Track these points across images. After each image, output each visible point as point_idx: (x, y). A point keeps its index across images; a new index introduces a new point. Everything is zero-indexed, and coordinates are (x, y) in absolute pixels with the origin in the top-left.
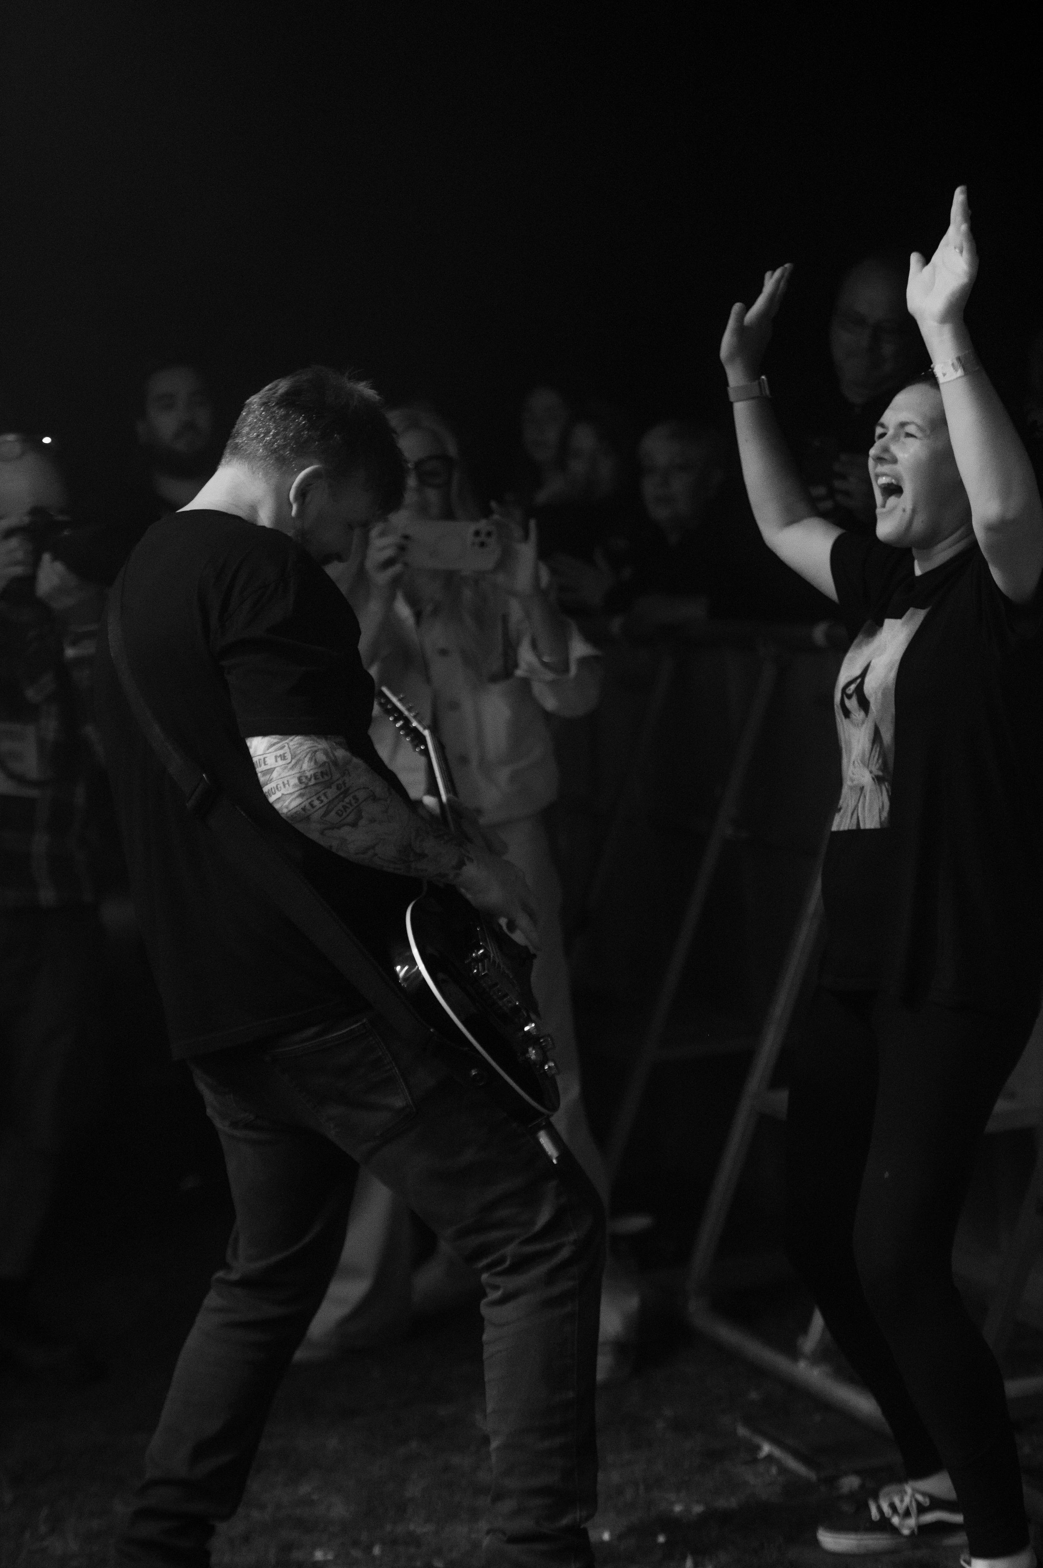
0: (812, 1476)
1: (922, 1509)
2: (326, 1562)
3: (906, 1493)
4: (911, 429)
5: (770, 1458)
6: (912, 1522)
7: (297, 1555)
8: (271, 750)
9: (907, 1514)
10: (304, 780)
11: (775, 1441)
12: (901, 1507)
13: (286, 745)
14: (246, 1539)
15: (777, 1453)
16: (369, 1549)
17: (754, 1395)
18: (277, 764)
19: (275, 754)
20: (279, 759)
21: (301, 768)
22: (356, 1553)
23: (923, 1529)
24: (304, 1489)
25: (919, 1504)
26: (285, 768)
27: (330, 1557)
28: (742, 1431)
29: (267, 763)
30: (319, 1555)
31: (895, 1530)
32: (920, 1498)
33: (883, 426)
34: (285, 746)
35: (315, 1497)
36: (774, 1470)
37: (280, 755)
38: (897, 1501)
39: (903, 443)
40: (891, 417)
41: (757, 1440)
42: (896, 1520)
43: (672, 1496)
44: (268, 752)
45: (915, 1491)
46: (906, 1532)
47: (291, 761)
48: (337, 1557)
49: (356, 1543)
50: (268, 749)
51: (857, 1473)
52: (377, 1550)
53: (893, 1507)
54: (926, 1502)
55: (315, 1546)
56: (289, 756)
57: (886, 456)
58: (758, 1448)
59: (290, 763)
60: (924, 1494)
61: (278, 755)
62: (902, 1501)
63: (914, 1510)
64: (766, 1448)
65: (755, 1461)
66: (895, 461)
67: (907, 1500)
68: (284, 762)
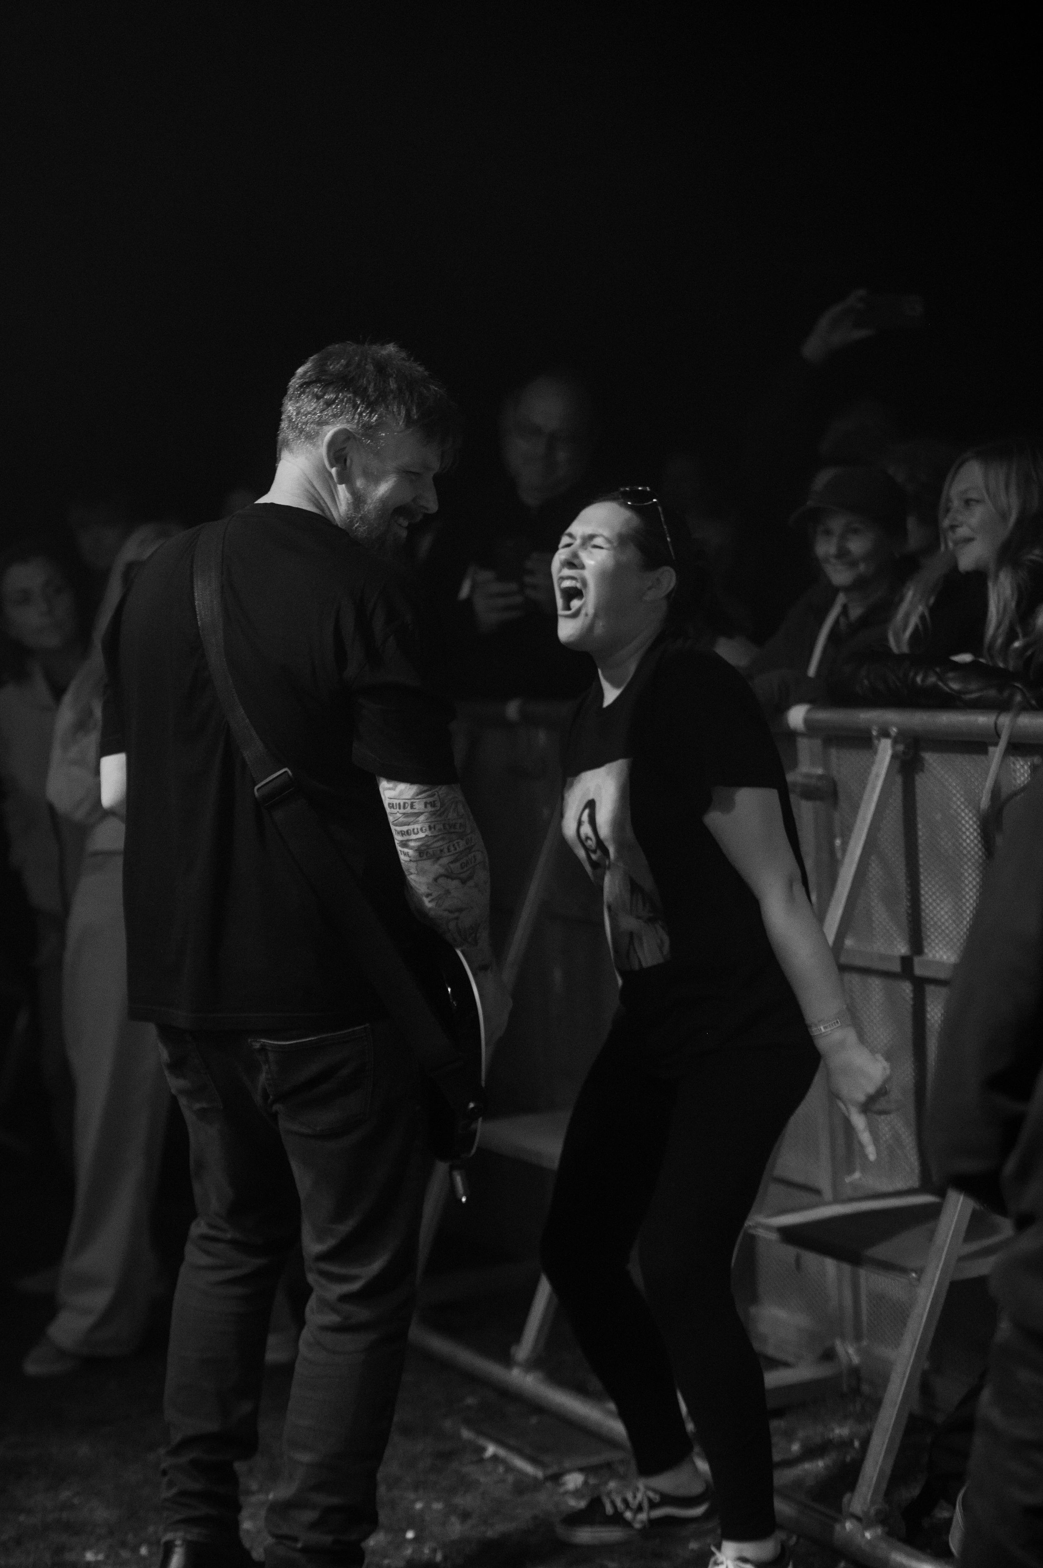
0: (540, 1474)
1: (653, 1505)
2: (97, 1563)
3: (637, 1489)
4: (598, 541)
5: (495, 1458)
6: (643, 1516)
7: (70, 1557)
8: (420, 797)
9: (640, 1509)
10: (447, 827)
11: (499, 1442)
12: (634, 1504)
13: (436, 793)
14: (18, 1542)
15: (502, 1453)
16: (135, 1549)
17: (470, 1401)
18: (426, 810)
19: (424, 800)
20: (428, 806)
21: (447, 816)
22: (125, 1554)
23: (653, 1523)
24: (65, 1495)
25: (650, 1500)
26: (434, 814)
27: (101, 1557)
28: (466, 1434)
29: (414, 807)
30: (90, 1556)
31: (628, 1524)
32: (651, 1494)
33: (571, 535)
34: (435, 795)
35: (76, 1501)
36: (501, 1469)
37: (431, 802)
38: (629, 1497)
39: (591, 553)
40: (579, 528)
41: (482, 1441)
42: (628, 1515)
43: (412, 1496)
44: (416, 798)
45: (648, 1488)
46: (637, 1526)
47: (440, 809)
48: (107, 1557)
49: (123, 1544)
50: (417, 795)
51: (581, 1470)
52: (144, 1551)
53: (625, 1501)
54: (656, 1498)
55: (85, 1549)
56: (438, 804)
57: (576, 562)
58: (483, 1449)
59: (438, 810)
60: (655, 1491)
61: (428, 802)
62: (635, 1497)
63: (646, 1505)
64: (491, 1449)
65: (481, 1460)
66: (583, 567)
67: (639, 1496)
68: (433, 809)
